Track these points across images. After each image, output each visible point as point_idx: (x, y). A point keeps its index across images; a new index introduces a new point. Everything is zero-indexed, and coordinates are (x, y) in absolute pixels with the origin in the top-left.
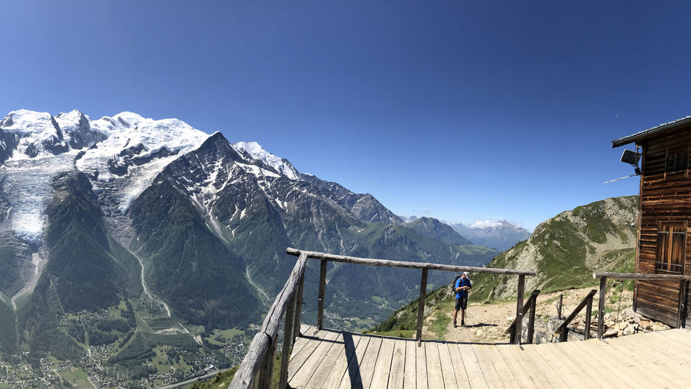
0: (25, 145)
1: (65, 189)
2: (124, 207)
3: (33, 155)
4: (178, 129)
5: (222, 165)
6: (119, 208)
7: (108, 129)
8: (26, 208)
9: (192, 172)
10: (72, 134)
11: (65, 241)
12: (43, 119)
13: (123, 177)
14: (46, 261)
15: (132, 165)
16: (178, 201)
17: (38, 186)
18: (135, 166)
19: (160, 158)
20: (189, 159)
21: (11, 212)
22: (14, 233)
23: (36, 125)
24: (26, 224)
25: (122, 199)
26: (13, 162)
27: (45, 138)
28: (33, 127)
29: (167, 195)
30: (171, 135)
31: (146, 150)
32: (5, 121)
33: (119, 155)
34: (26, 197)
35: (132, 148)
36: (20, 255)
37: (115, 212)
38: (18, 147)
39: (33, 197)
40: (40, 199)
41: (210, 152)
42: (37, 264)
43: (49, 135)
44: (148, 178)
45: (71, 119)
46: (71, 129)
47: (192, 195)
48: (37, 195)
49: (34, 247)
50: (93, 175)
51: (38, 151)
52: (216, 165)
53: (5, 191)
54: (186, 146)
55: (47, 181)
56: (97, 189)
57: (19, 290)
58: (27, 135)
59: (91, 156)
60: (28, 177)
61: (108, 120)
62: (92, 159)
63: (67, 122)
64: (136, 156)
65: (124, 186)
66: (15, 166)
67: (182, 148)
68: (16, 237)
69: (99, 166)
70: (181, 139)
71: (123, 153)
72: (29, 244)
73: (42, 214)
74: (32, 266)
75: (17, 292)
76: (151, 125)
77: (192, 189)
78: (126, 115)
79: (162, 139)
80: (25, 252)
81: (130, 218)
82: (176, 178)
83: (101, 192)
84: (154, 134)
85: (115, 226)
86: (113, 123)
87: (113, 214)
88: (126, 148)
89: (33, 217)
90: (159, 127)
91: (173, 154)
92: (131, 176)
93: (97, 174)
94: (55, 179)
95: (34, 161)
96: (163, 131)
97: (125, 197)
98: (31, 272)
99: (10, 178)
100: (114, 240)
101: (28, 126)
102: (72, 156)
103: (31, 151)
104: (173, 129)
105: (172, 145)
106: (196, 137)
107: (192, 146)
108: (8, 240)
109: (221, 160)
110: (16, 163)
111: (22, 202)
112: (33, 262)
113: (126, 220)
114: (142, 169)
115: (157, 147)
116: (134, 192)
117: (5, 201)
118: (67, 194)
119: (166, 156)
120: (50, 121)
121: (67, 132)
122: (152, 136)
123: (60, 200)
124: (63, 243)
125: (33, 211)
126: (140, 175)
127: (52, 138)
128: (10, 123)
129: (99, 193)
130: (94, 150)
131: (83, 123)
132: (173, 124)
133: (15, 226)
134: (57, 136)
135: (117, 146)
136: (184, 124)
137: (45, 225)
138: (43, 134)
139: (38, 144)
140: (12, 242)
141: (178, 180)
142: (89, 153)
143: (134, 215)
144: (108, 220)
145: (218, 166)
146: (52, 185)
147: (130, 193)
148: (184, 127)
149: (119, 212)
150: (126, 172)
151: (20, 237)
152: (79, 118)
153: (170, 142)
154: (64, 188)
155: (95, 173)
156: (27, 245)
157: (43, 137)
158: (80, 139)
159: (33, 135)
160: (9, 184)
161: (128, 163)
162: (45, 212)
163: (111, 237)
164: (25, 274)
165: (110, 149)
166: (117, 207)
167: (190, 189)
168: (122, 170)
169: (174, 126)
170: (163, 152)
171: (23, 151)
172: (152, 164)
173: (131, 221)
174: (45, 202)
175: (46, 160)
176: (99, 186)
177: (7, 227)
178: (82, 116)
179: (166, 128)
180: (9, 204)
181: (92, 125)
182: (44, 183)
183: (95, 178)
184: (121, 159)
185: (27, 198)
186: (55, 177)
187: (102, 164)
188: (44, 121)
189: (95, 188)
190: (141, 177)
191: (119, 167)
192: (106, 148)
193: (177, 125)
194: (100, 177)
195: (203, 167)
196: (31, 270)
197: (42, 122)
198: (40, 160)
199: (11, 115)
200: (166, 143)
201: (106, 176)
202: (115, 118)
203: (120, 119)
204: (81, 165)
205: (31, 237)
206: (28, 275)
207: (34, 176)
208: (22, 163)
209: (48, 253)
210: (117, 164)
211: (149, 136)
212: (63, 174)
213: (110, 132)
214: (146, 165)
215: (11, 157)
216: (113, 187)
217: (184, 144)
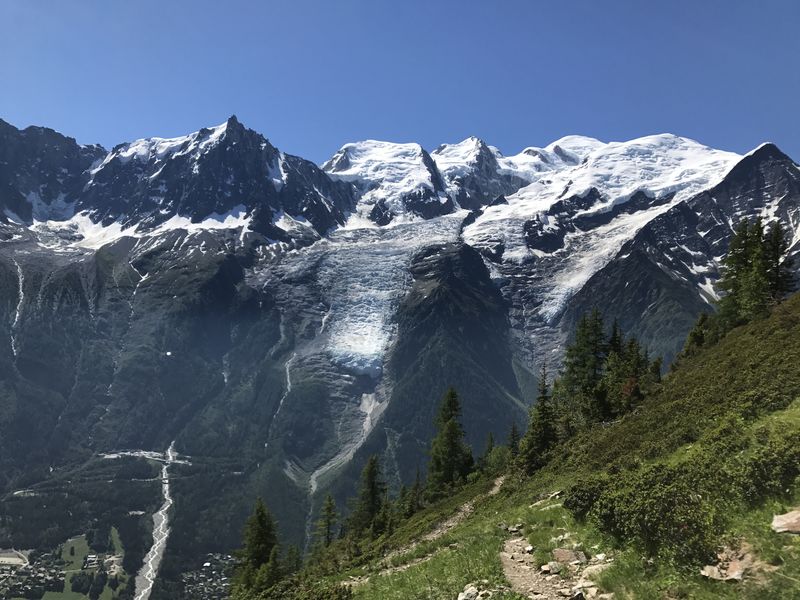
0: (370, 203)
1: (432, 278)
2: (550, 310)
3: (384, 221)
4: (673, 153)
5: (777, 214)
6: (540, 313)
7: (533, 170)
8: (358, 313)
9: (702, 234)
10: (461, 183)
11: (422, 367)
12: (406, 154)
13: (554, 254)
14: (385, 405)
15: (573, 231)
16: (664, 291)
17: (382, 273)
18: (579, 233)
19: (631, 213)
20: (696, 209)
21: (329, 320)
22: (329, 356)
23: (391, 166)
24: (355, 340)
25: (548, 295)
26: (343, 232)
27: (407, 190)
28: (385, 171)
29: (638, 282)
30: (657, 165)
31: (604, 201)
32: (335, 162)
33: (547, 213)
34: (359, 292)
35: (573, 198)
36: (337, 394)
37: (533, 320)
38: (358, 208)
39: (373, 292)
40: (385, 295)
41: (746, 188)
42: (369, 411)
43: (416, 183)
44: (605, 252)
45: (462, 155)
46: (459, 172)
47: (704, 283)
48: (380, 289)
49: (365, 380)
50: (494, 251)
51: (393, 214)
52: (763, 214)
53: (321, 282)
54: (688, 184)
55: (401, 263)
56: (498, 276)
57: (328, 460)
58: (375, 185)
59: (494, 218)
60: (365, 257)
61: (535, 153)
62: (492, 223)
63: (455, 159)
64: (582, 212)
65: (555, 271)
66: (347, 239)
67: (681, 187)
68: (333, 364)
69: (507, 235)
70: (678, 171)
71: (556, 209)
72: (358, 376)
73: (387, 322)
74: (362, 416)
75: (324, 463)
76: (614, 151)
77: (702, 269)
78: (567, 143)
79: (637, 176)
80: (347, 389)
81: (563, 331)
82: (666, 248)
83: (506, 282)
84: (620, 167)
85: (531, 347)
86: (544, 158)
87: (528, 324)
88: (562, 199)
89: (368, 328)
90: (631, 153)
91: (659, 202)
92: (570, 250)
93: (501, 249)
94: (418, 258)
95: (383, 231)
96: (638, 159)
97: (555, 291)
98: (357, 427)
99: (331, 259)
100: (526, 371)
101: (376, 169)
102: (454, 221)
103: (381, 213)
104: (660, 153)
105: (657, 186)
106: (715, 164)
107: (702, 182)
108: (316, 369)
109: (776, 202)
110: (349, 235)
111: (351, 302)
112: (361, 408)
113: (555, 336)
114: (593, 237)
115: (626, 192)
116: (573, 281)
117: (319, 301)
118: (435, 284)
119: (645, 207)
120: (419, 160)
121: (452, 177)
122: (615, 173)
123: (422, 295)
124: (416, 370)
125: (370, 318)
126: (587, 248)
127: (422, 190)
128: (345, 164)
129: (502, 285)
130: (501, 207)
131: (485, 160)
132: (662, 144)
133: (334, 344)
134: (430, 185)
135: (545, 196)
136: (688, 142)
137: (391, 342)
138: (404, 182)
139: (393, 202)
140: (324, 372)
141: (670, 253)
142: (489, 213)
143: (570, 326)
144: (517, 334)
145: (767, 217)
146: (411, 271)
147: (564, 283)
148: (686, 148)
149: (541, 319)
150: (561, 245)
151: (340, 363)
152: (478, 152)
153: (655, 180)
154: (431, 274)
155: (496, 248)
156: (354, 378)
157: (404, 187)
158: (478, 189)
159: (386, 184)
160: (329, 270)
161: (564, 227)
162: (393, 319)
163: (520, 367)
164: (344, 429)
165: (529, 204)
166: (537, 311)
167: (697, 269)
168: (551, 242)
169: (664, 148)
170: (639, 200)
171: (365, 214)
172: (614, 226)
173: (563, 337)
174: (395, 301)
175: (405, 229)
176: (502, 271)
177: (318, 346)
178: (484, 148)
179: (646, 154)
180: (327, 307)
181: (502, 163)
182: (396, 267)
183: (496, 258)
184: (552, 219)
185: (361, 294)
186: (416, 256)
187: (513, 231)
188: (407, 159)
189: (494, 275)
190: (590, 253)
191: (546, 235)
192: (522, 202)
193: (672, 146)
194: (507, 255)
195: (731, 223)
196: (357, 422)
197: (403, 160)
198: (394, 228)
199: (346, 149)
200: (645, 182)
201: (518, 254)
202: (550, 149)
203: (558, 150)
204: (472, 235)
205: (361, 363)
206: (351, 430)
207: (378, 254)
208: (359, 234)
209: (391, 390)
210: (541, 229)
211: (610, 172)
212: (431, 250)
213: (537, 174)
214: (601, 230)
215: (343, 225)
216: (533, 274)
217: (685, 180)
